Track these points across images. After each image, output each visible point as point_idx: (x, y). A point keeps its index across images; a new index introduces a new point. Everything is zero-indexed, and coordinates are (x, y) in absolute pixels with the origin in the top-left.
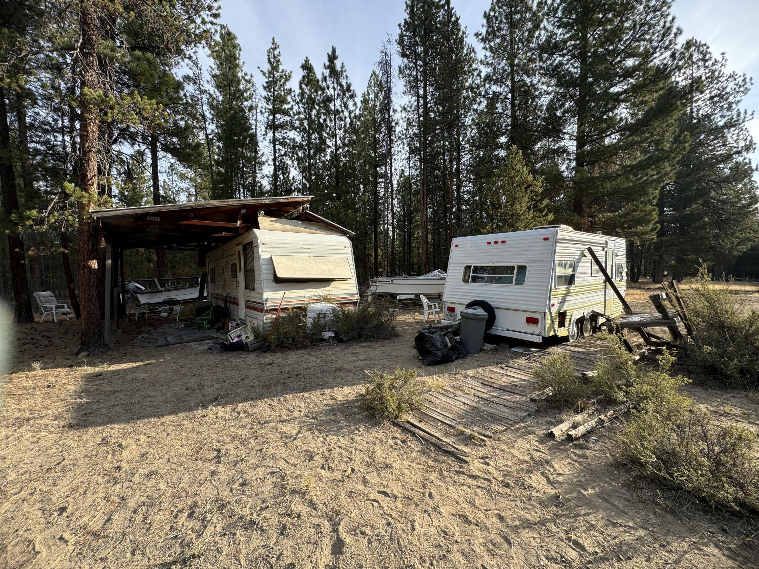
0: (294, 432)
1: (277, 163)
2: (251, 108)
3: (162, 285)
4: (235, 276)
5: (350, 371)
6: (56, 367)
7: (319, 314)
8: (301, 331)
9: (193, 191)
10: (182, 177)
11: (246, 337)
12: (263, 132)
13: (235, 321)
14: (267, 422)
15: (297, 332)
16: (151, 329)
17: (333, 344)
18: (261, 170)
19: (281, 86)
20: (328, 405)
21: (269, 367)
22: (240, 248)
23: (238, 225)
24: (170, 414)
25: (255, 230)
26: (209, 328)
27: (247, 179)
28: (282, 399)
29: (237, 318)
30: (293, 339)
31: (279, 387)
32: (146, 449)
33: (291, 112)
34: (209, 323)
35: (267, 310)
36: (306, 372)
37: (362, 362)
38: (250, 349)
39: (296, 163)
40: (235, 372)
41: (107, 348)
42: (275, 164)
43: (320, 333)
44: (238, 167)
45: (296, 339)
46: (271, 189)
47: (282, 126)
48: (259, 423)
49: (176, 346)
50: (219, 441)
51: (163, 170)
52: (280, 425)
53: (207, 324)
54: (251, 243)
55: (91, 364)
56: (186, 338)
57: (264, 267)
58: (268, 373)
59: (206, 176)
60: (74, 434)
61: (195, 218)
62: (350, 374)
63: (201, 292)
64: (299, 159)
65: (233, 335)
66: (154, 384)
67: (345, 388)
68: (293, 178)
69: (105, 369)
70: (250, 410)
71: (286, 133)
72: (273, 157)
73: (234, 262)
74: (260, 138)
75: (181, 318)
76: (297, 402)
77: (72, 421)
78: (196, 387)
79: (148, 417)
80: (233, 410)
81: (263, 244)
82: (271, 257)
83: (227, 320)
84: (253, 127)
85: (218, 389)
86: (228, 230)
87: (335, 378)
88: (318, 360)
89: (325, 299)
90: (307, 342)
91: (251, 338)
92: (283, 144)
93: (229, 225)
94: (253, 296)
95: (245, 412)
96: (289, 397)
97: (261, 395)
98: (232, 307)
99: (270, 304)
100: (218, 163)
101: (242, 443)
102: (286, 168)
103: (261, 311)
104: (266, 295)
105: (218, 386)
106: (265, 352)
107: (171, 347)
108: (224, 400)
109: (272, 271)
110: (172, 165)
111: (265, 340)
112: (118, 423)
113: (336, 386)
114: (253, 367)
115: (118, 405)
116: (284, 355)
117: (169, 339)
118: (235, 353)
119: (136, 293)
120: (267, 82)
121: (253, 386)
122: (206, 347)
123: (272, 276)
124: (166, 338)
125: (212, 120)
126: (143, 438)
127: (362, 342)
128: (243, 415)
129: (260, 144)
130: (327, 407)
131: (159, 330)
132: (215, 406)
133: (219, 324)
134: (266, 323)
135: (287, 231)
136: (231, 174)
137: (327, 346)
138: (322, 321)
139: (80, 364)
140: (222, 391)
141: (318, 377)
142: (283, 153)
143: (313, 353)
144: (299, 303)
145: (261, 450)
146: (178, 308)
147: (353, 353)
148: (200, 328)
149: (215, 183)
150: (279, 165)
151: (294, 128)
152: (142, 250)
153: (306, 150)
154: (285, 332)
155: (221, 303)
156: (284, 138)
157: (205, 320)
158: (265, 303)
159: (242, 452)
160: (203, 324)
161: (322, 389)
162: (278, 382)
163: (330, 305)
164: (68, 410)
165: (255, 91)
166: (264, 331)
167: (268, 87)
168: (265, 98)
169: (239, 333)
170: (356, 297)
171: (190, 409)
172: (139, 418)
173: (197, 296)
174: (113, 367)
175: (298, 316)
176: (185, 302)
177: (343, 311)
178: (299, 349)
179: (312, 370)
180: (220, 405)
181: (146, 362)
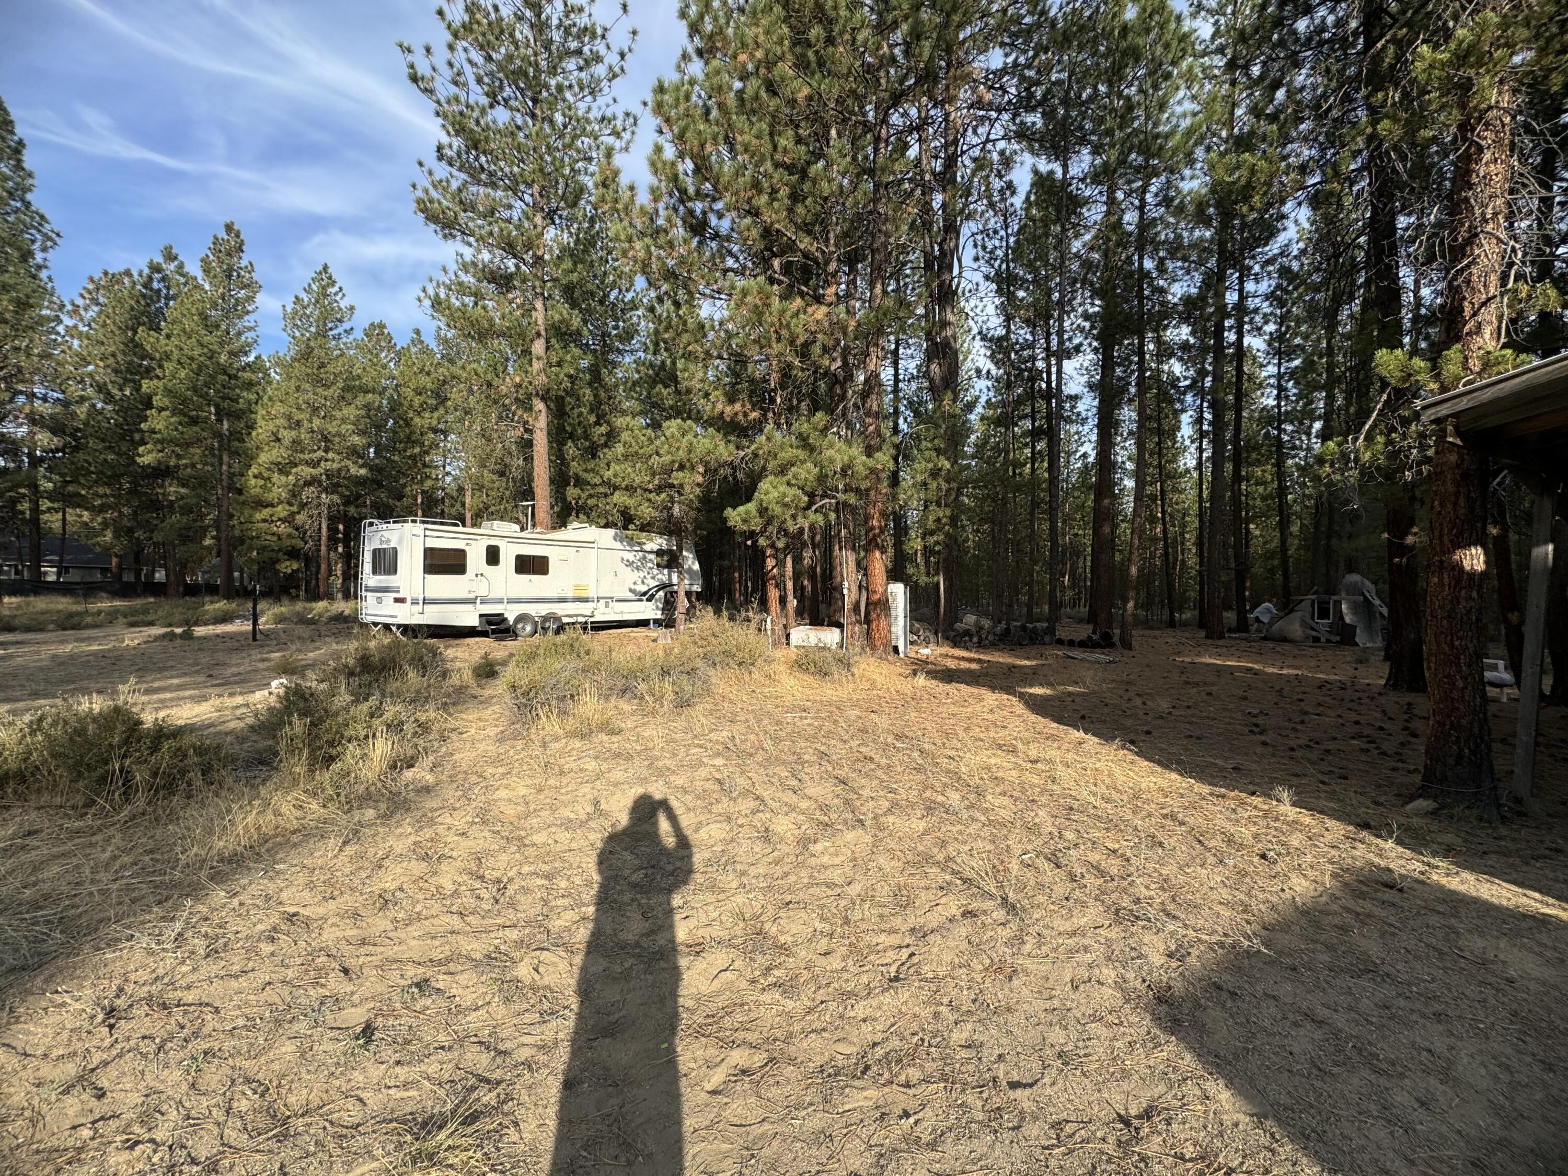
69: (1436, 876)
77: (1180, 986)
115: (1320, 1023)
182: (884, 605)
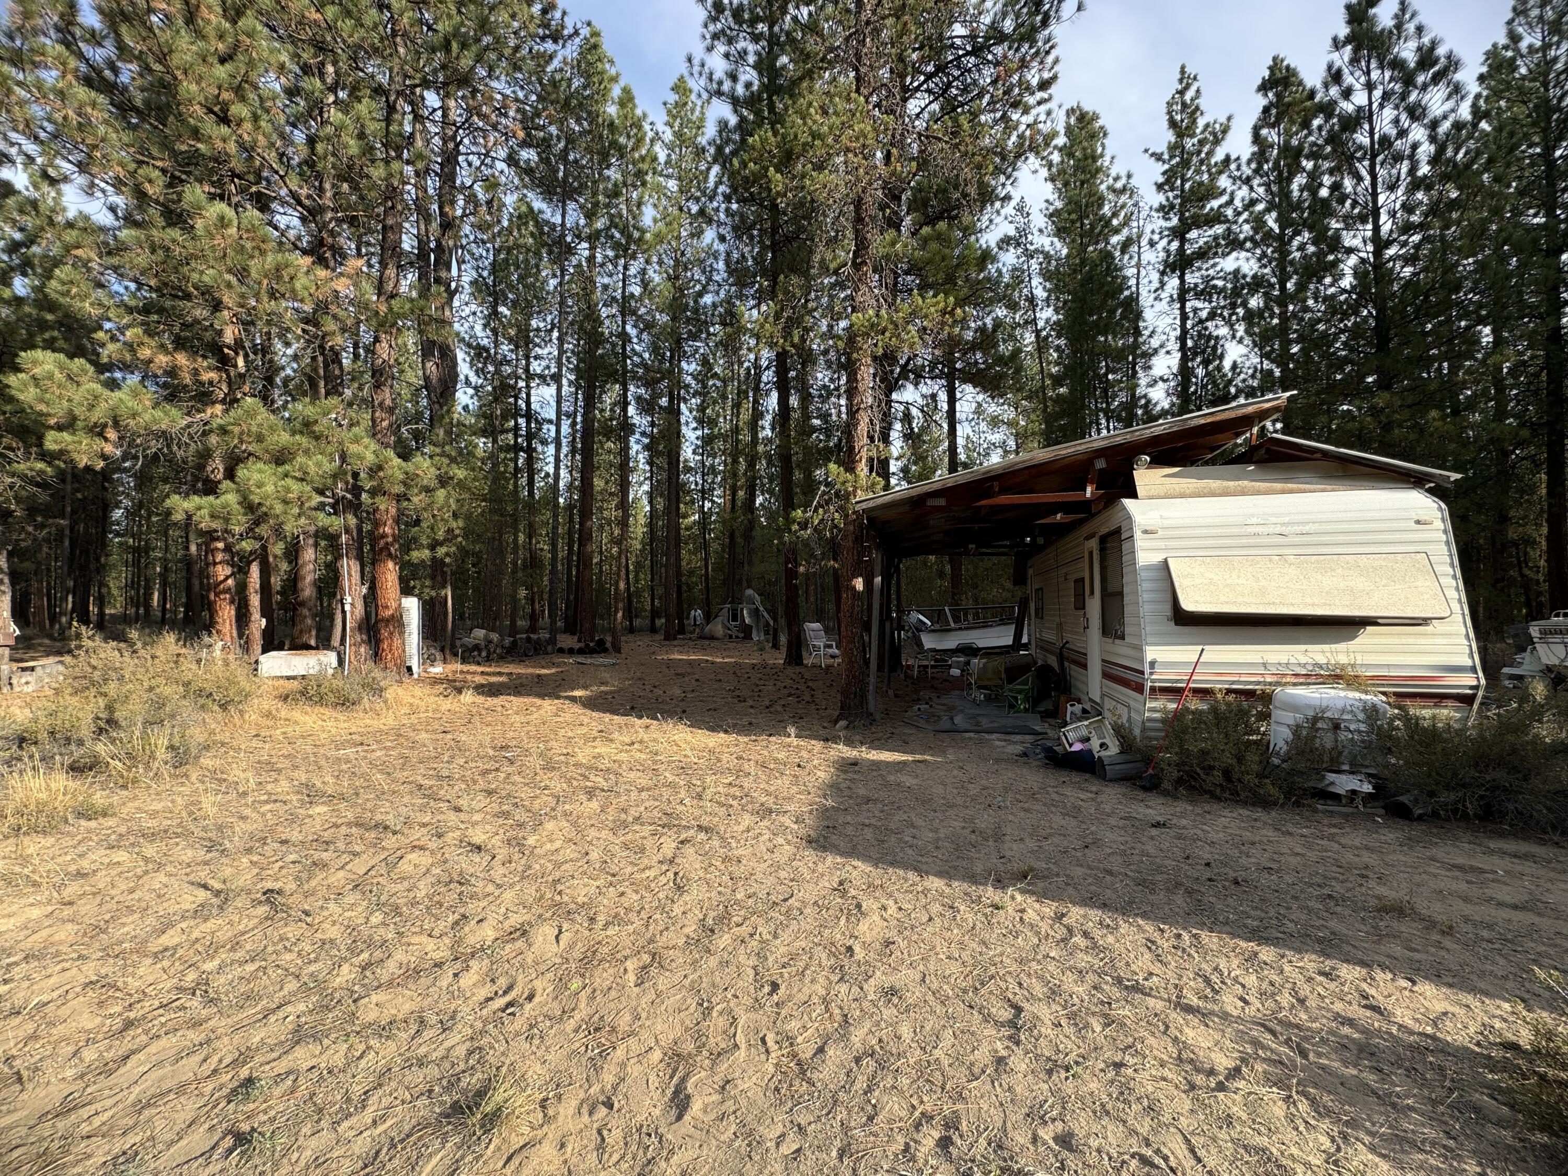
0: (1223, 1062)
1: (1190, 343)
2: (1125, 246)
3: (956, 619)
4: (1081, 605)
5: (1449, 931)
6: (811, 737)
7: (1315, 719)
8: (1252, 758)
9: (1012, 443)
10: (995, 422)
11: (1102, 745)
12: (1156, 284)
13: (1079, 702)
14: (1136, 988)
15: (1240, 759)
16: (934, 696)
17: (1370, 817)
18: (1150, 368)
19: (1202, 162)
20: (1350, 1022)
21: (1155, 832)
22: (1094, 544)
23: (1088, 494)
24: (939, 874)
25: (1128, 502)
26: (1026, 710)
27: (1115, 396)
28: (1186, 936)
29: (1084, 698)
30: (1227, 774)
31: (1179, 899)
32: (892, 934)
33: (1229, 212)
34: (1026, 700)
35: (1153, 689)
36: (1265, 880)
37: (1505, 913)
38: (1109, 775)
39: (1241, 329)
40: (1070, 823)
41: (870, 719)
42: (1183, 348)
43: (1319, 773)
44: (1097, 376)
45: (1235, 776)
46: (1173, 405)
47: (1203, 254)
48: (1119, 981)
49: (967, 735)
50: (1020, 984)
51: (963, 417)
52: (1176, 1017)
53: (1024, 701)
54: (1117, 532)
55: (849, 743)
56: (985, 723)
57: (1146, 585)
58: (1150, 848)
59: (1034, 411)
60: (810, 855)
61: (1004, 491)
62: (1447, 942)
63: (1018, 635)
64: (1250, 317)
65: (1071, 736)
66: (924, 803)
67: (1426, 988)
68: (1234, 366)
69: (864, 755)
70: (1097, 933)
71: (1214, 265)
72: (1178, 332)
73: (1078, 575)
74: (1146, 299)
75: (980, 683)
76: (1232, 965)
77: (811, 833)
78: (990, 832)
79: (906, 866)
80: (1060, 917)
81: (1146, 532)
82: (1166, 562)
83: (1063, 699)
84: (1133, 282)
85: (1032, 852)
86: (1066, 507)
87: (1380, 937)
88: (1313, 855)
89: (1336, 677)
90: (1274, 791)
91: (1114, 749)
92: (1205, 293)
93: (1071, 496)
94: (1121, 653)
95: (1086, 934)
96: (1210, 939)
97: (1131, 903)
98: (1074, 670)
99: (1162, 676)
100: (1058, 381)
101: (1072, 1016)
102: (1215, 348)
103: (1139, 689)
104: (1152, 653)
105: (1031, 844)
106: (1145, 789)
107: (958, 736)
108: (1041, 885)
109: (1169, 597)
110: (979, 405)
111: (1147, 760)
112: (863, 861)
113: (1383, 967)
114: (1113, 821)
115: (869, 826)
116: (1198, 810)
117: (958, 719)
118: (1076, 777)
119: (919, 630)
120: (1164, 173)
121: (1110, 873)
122: (1019, 749)
123: (1168, 609)
124: (952, 719)
125: (1048, 299)
126: (892, 910)
127: (1502, 835)
128: (1078, 939)
129: (1148, 314)
130: (1346, 1030)
131: (945, 700)
132: (1023, 892)
133: (1047, 705)
134: (1150, 720)
135: (1213, 494)
136: (1082, 393)
137: (1346, 816)
138: (1328, 741)
139: (835, 739)
140: (1038, 859)
141: (1310, 911)
142: (1204, 314)
143: (1291, 829)
144: (1248, 680)
145: (1118, 1066)
146: (976, 662)
147: (1460, 868)
148: (1012, 706)
149: (1049, 419)
150: (1196, 345)
151: (1235, 244)
152: (932, 558)
153: (1272, 286)
154: (1203, 752)
155: (1053, 661)
156: (1207, 279)
157: (1020, 692)
158: (1147, 670)
159: (1071, 1046)
160: (1016, 699)
161: (1328, 956)
162: (1178, 885)
163: (1357, 695)
164: (811, 812)
165: (1136, 205)
166: (1144, 738)
167: (1167, 181)
168: (1161, 208)
169: (1084, 732)
170: (1469, 680)
171: (973, 879)
172: (892, 864)
173: (1009, 641)
174: (875, 755)
175: (1243, 714)
176: (989, 652)
177: (1406, 718)
178: (1245, 803)
179: (1289, 879)
180: (1032, 893)
181: (918, 757)
182: (397, 621)
